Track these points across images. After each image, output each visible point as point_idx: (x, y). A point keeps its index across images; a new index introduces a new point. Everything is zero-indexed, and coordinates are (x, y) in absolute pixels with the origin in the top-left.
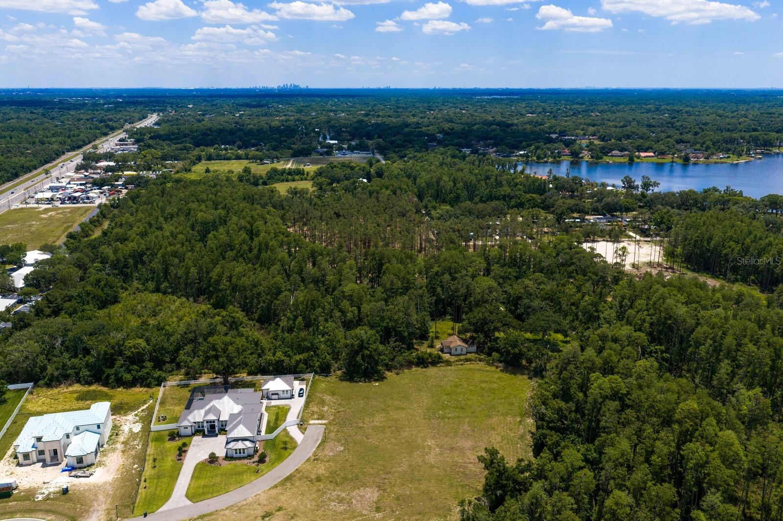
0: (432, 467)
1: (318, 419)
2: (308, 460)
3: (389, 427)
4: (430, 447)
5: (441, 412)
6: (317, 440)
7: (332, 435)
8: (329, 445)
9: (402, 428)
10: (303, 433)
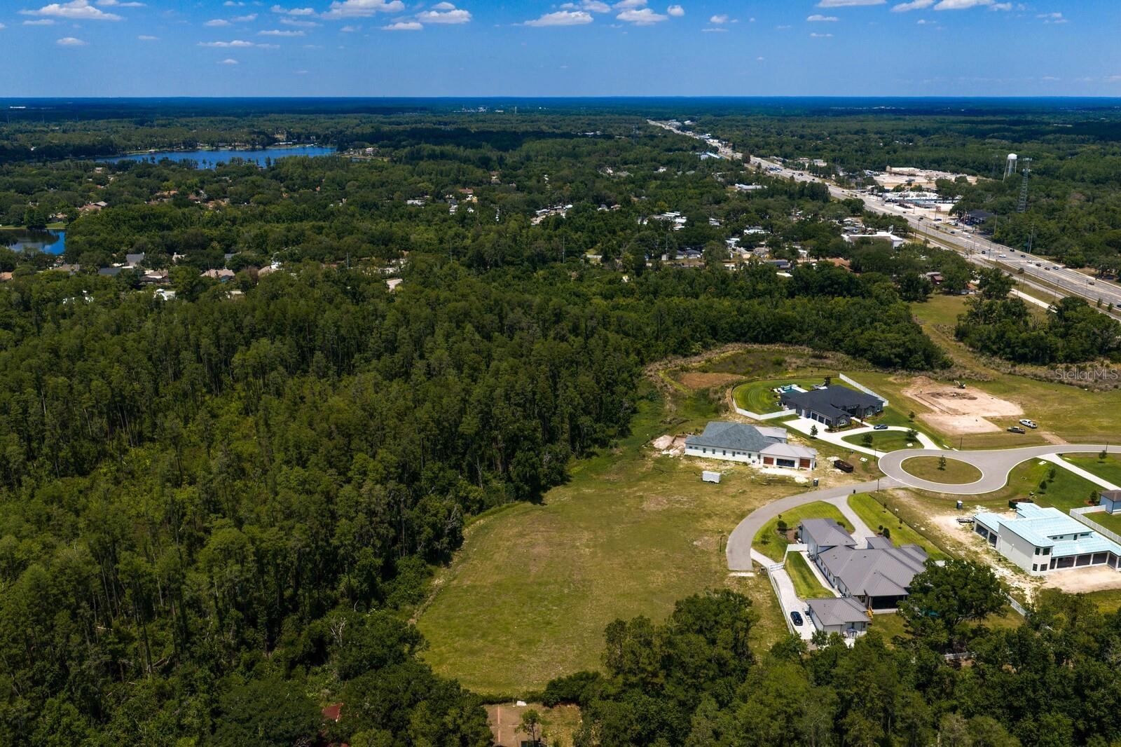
0: (586, 528)
1: (744, 578)
2: (730, 532)
3: (641, 568)
4: (588, 546)
5: (566, 591)
6: (731, 552)
7: (714, 559)
8: (713, 548)
9: (623, 567)
10: (754, 560)
